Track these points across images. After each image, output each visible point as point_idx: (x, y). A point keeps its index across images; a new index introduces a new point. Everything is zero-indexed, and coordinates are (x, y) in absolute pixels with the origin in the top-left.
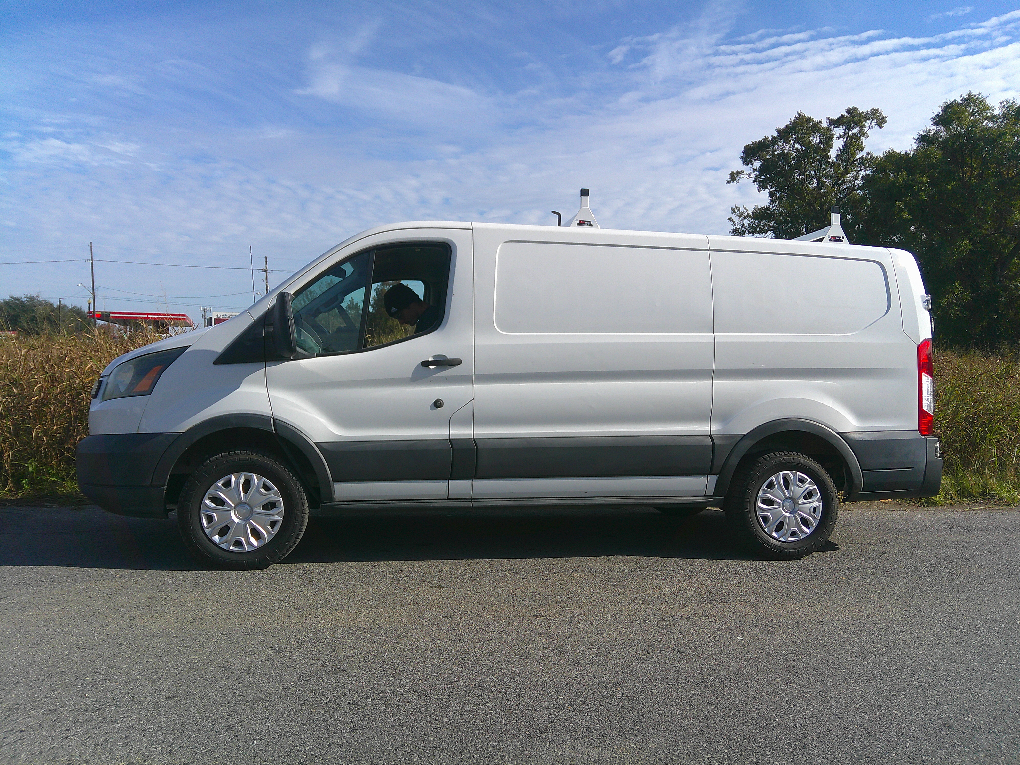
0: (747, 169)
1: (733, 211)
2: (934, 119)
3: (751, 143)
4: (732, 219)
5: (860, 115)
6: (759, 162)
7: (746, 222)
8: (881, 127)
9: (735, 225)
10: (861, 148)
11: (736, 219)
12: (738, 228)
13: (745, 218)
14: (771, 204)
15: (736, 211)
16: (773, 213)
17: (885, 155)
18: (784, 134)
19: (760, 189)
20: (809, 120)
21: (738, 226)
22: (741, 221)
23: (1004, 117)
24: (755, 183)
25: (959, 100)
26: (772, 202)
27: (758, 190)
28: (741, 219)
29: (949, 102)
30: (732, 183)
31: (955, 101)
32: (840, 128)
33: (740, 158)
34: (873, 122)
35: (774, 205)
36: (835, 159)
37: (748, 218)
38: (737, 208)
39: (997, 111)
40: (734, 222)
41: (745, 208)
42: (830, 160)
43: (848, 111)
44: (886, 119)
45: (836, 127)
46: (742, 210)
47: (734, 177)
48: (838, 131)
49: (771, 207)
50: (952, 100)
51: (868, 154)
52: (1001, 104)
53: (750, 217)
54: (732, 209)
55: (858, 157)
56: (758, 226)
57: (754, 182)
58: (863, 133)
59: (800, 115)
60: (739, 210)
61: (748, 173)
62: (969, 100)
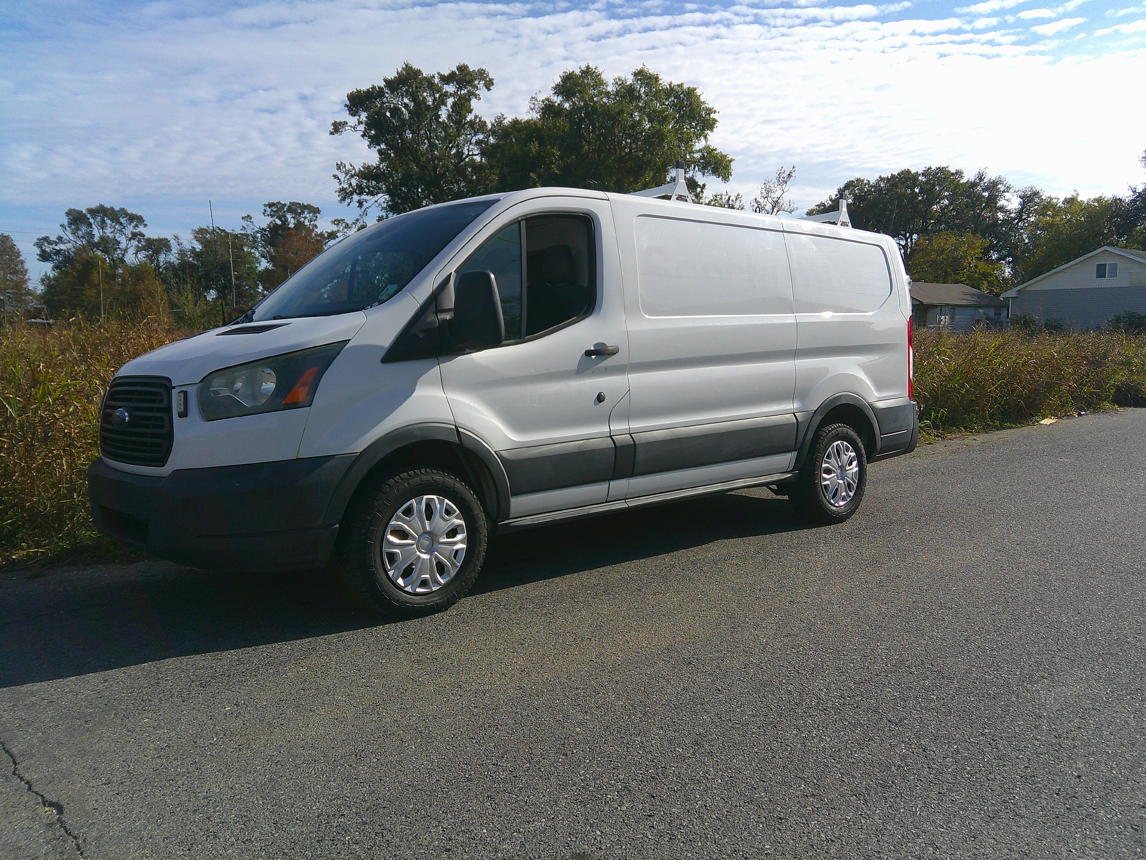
0: (352, 121)
1: (339, 168)
2: (555, 88)
3: (356, 90)
4: (338, 177)
5: (470, 73)
6: (365, 113)
7: (354, 182)
8: (489, 90)
9: (341, 184)
10: (470, 109)
11: (342, 176)
12: (345, 187)
13: (352, 176)
14: (381, 163)
15: (341, 167)
16: (383, 173)
17: (497, 120)
18: (392, 85)
19: (371, 145)
20: (418, 72)
21: (346, 186)
22: (348, 179)
23: (617, 93)
24: (365, 137)
25: (578, 72)
26: (382, 160)
27: (368, 146)
28: (347, 177)
29: (568, 72)
30: (336, 135)
31: (573, 72)
32: (450, 86)
33: (345, 106)
34: (481, 82)
35: (384, 164)
36: (446, 119)
37: (355, 177)
38: (342, 163)
39: (611, 88)
40: (340, 180)
41: (351, 165)
42: (440, 120)
43: (459, 68)
44: (494, 81)
45: (446, 84)
46: (348, 167)
47: (337, 128)
48: (450, 88)
49: (381, 166)
50: (571, 71)
51: (476, 117)
52: (615, 80)
53: (357, 175)
54: (337, 164)
55: (468, 119)
56: (368, 187)
57: (363, 136)
58: (472, 94)
59: (406, 66)
60: (345, 166)
61: (353, 125)
62: (587, 72)
